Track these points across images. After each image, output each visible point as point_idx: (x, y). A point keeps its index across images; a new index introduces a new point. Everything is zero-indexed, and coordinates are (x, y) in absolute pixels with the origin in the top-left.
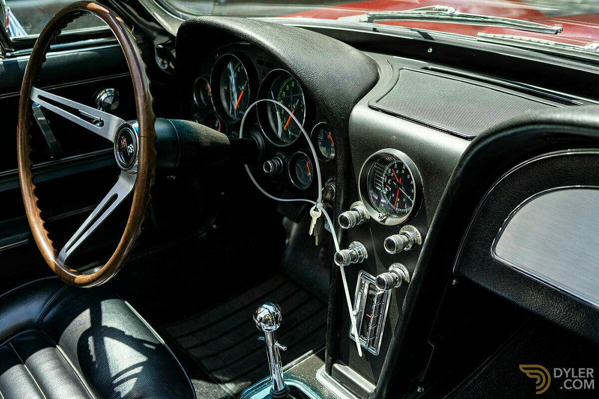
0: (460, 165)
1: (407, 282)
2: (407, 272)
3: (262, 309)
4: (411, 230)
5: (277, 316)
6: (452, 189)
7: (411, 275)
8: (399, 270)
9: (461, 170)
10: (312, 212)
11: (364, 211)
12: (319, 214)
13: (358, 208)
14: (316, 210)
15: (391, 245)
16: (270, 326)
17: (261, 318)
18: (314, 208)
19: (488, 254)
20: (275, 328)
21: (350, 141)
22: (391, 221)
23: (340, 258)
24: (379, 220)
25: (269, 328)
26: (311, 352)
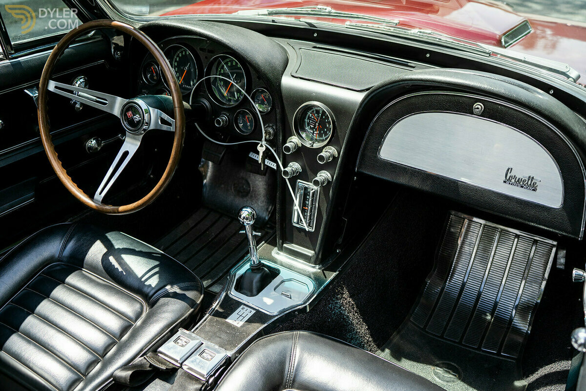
0: (360, 106)
1: (330, 181)
2: (329, 175)
3: (243, 212)
4: (330, 149)
5: (254, 214)
6: (355, 120)
7: (333, 178)
8: (324, 175)
9: (361, 109)
10: (259, 148)
11: (297, 141)
12: (264, 149)
13: (292, 140)
14: (262, 146)
15: (322, 158)
16: (250, 221)
17: (244, 217)
18: (260, 145)
19: (376, 157)
20: (252, 223)
21: (284, 99)
22: (317, 145)
23: (286, 173)
24: (309, 146)
25: (249, 223)
26: (263, 242)
